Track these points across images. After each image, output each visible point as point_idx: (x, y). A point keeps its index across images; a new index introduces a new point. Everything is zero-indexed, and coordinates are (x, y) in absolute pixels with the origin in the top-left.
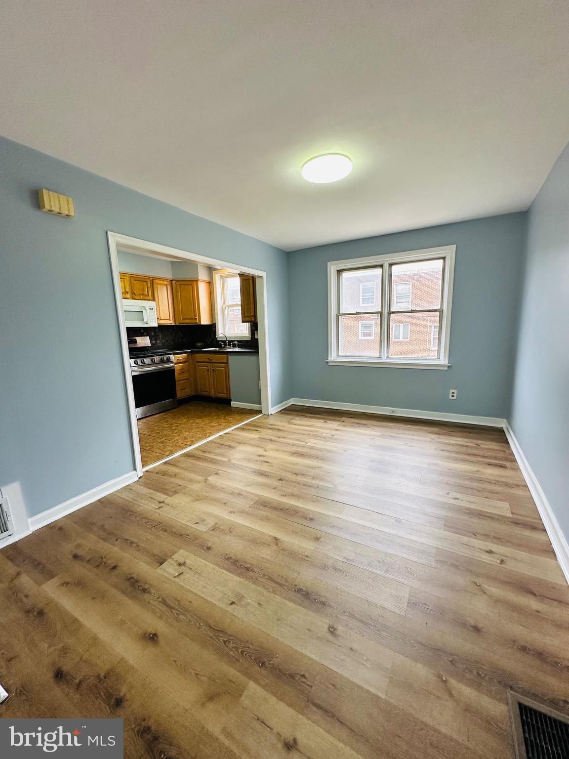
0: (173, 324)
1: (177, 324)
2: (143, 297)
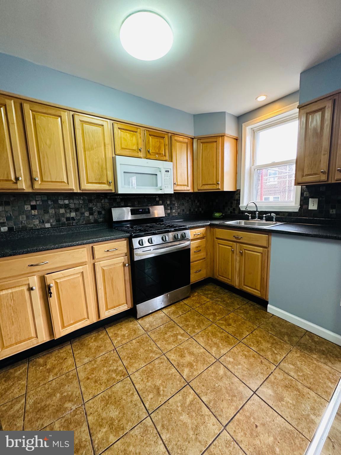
0: (191, 191)
1: (196, 191)
2: (159, 156)
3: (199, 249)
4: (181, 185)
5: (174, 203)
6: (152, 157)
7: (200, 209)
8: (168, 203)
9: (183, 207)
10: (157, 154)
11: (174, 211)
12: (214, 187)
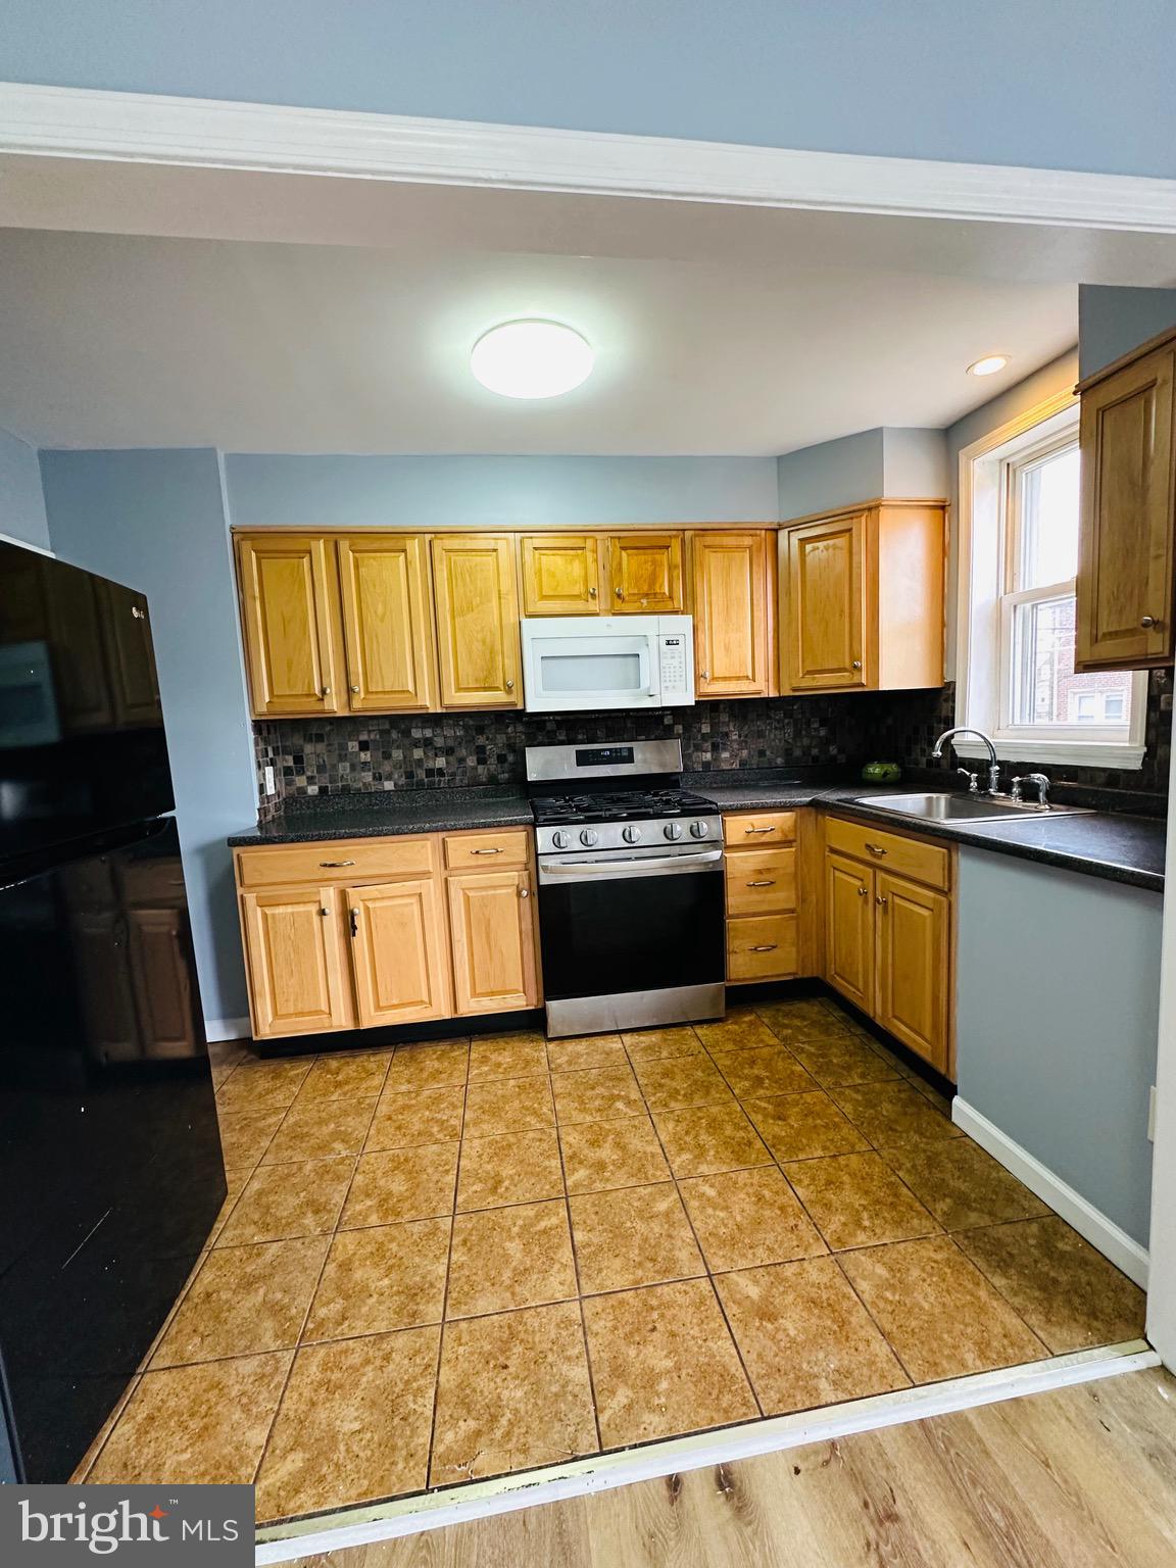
0: (773, 694)
1: (786, 692)
2: (656, 604)
3: (770, 877)
4: (725, 679)
5: (725, 729)
6: (626, 608)
7: (833, 750)
8: (706, 729)
9: (761, 744)
10: (647, 595)
11: (725, 755)
12: (843, 679)
